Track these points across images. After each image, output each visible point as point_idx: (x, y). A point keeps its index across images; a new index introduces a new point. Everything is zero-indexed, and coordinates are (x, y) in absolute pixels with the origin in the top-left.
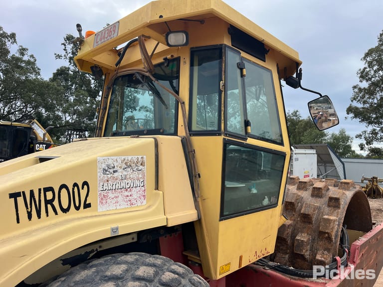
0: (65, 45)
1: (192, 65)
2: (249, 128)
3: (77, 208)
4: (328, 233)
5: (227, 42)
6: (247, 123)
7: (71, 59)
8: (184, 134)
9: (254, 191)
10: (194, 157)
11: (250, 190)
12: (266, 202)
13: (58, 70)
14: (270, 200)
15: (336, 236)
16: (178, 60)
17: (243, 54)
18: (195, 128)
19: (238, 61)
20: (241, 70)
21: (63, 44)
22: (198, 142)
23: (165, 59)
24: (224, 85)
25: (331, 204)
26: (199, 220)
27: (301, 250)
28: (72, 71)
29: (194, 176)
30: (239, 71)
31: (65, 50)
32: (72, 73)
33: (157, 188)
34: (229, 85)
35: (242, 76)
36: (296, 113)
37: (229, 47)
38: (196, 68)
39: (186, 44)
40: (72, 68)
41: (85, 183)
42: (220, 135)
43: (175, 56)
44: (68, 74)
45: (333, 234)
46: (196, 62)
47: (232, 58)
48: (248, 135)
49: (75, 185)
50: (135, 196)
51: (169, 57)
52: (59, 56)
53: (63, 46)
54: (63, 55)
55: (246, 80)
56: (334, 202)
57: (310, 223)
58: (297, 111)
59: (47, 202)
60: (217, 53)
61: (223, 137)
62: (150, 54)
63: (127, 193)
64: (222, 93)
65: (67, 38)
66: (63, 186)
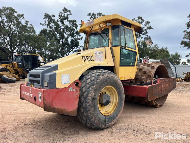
0: (45, 19)
1: (112, 30)
2: (126, 45)
3: (92, 61)
4: (150, 75)
5: (120, 24)
6: (126, 44)
7: (47, 25)
8: (111, 47)
9: (128, 61)
10: (113, 52)
11: (127, 61)
12: (131, 64)
13: (42, 30)
14: (132, 64)
15: (153, 76)
16: (108, 29)
17: (125, 26)
18: (113, 45)
19: (123, 28)
20: (124, 30)
22: (114, 48)
23: (105, 29)
24: (120, 35)
25: (152, 68)
26: (115, 66)
27: (143, 81)
28: (48, 31)
29: (113, 56)
30: (123, 31)
31: (45, 21)
32: (48, 32)
33: (105, 59)
34: (121, 34)
35: (124, 32)
36: (156, 46)
37: (121, 25)
38: (113, 30)
39: (111, 25)
40: (48, 29)
42: (119, 46)
43: (108, 28)
44: (46, 32)
45: (152, 75)
46: (113, 29)
47: (122, 28)
48: (126, 46)
49: (91, 56)
50: (101, 60)
51: (106, 28)
52: (42, 24)
53: (44, 19)
54: (44, 24)
55: (125, 33)
56: (153, 67)
57: (146, 73)
58: (157, 45)
59: (87, 59)
60: (118, 27)
61: (120, 47)
62: (101, 27)
63: (100, 59)
64: (119, 36)
65: (46, 15)
66: (89, 56)
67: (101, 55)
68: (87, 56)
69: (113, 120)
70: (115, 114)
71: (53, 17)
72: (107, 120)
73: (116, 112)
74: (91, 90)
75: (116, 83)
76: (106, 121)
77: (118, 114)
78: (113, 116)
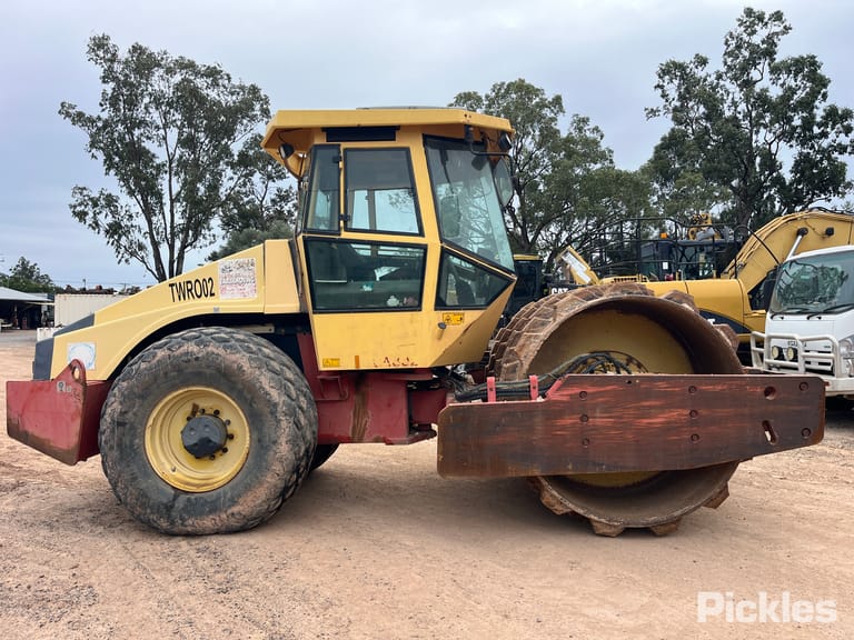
0: (662, 87)
2: (342, 222)
3: (206, 296)
6: (340, 218)
7: (676, 110)
9: (369, 289)
10: (299, 256)
11: (361, 288)
12: (392, 301)
14: (401, 300)
20: (339, 164)
21: (658, 86)
29: (299, 274)
30: (336, 165)
31: (663, 96)
41: (210, 279)
48: (340, 228)
49: (204, 280)
50: (247, 290)
52: (653, 112)
53: (658, 90)
54: (661, 108)
59: (189, 290)
61: (302, 234)
63: (240, 287)
65: (663, 71)
66: (197, 280)
67: (247, 273)
68: (188, 282)
69: (210, 512)
70: (225, 493)
71: (700, 68)
72: (182, 506)
73: (232, 489)
74: (115, 396)
75: (233, 379)
76: (172, 507)
77: (239, 496)
78: (214, 498)
